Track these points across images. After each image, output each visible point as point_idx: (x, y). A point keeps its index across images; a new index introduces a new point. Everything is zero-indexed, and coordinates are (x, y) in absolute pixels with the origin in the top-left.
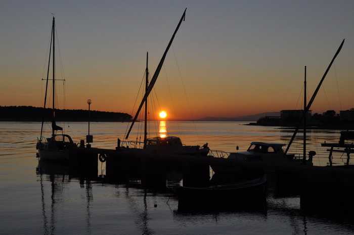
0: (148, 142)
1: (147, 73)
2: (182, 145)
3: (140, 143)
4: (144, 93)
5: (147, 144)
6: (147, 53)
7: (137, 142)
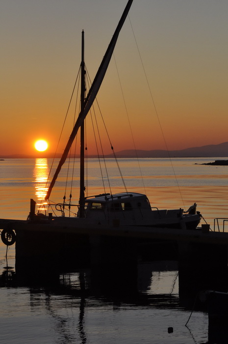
0: (86, 204)
1: (84, 72)
2: (150, 208)
3: (70, 205)
4: (79, 110)
5: (86, 208)
6: (83, 33)
7: (64, 205)
